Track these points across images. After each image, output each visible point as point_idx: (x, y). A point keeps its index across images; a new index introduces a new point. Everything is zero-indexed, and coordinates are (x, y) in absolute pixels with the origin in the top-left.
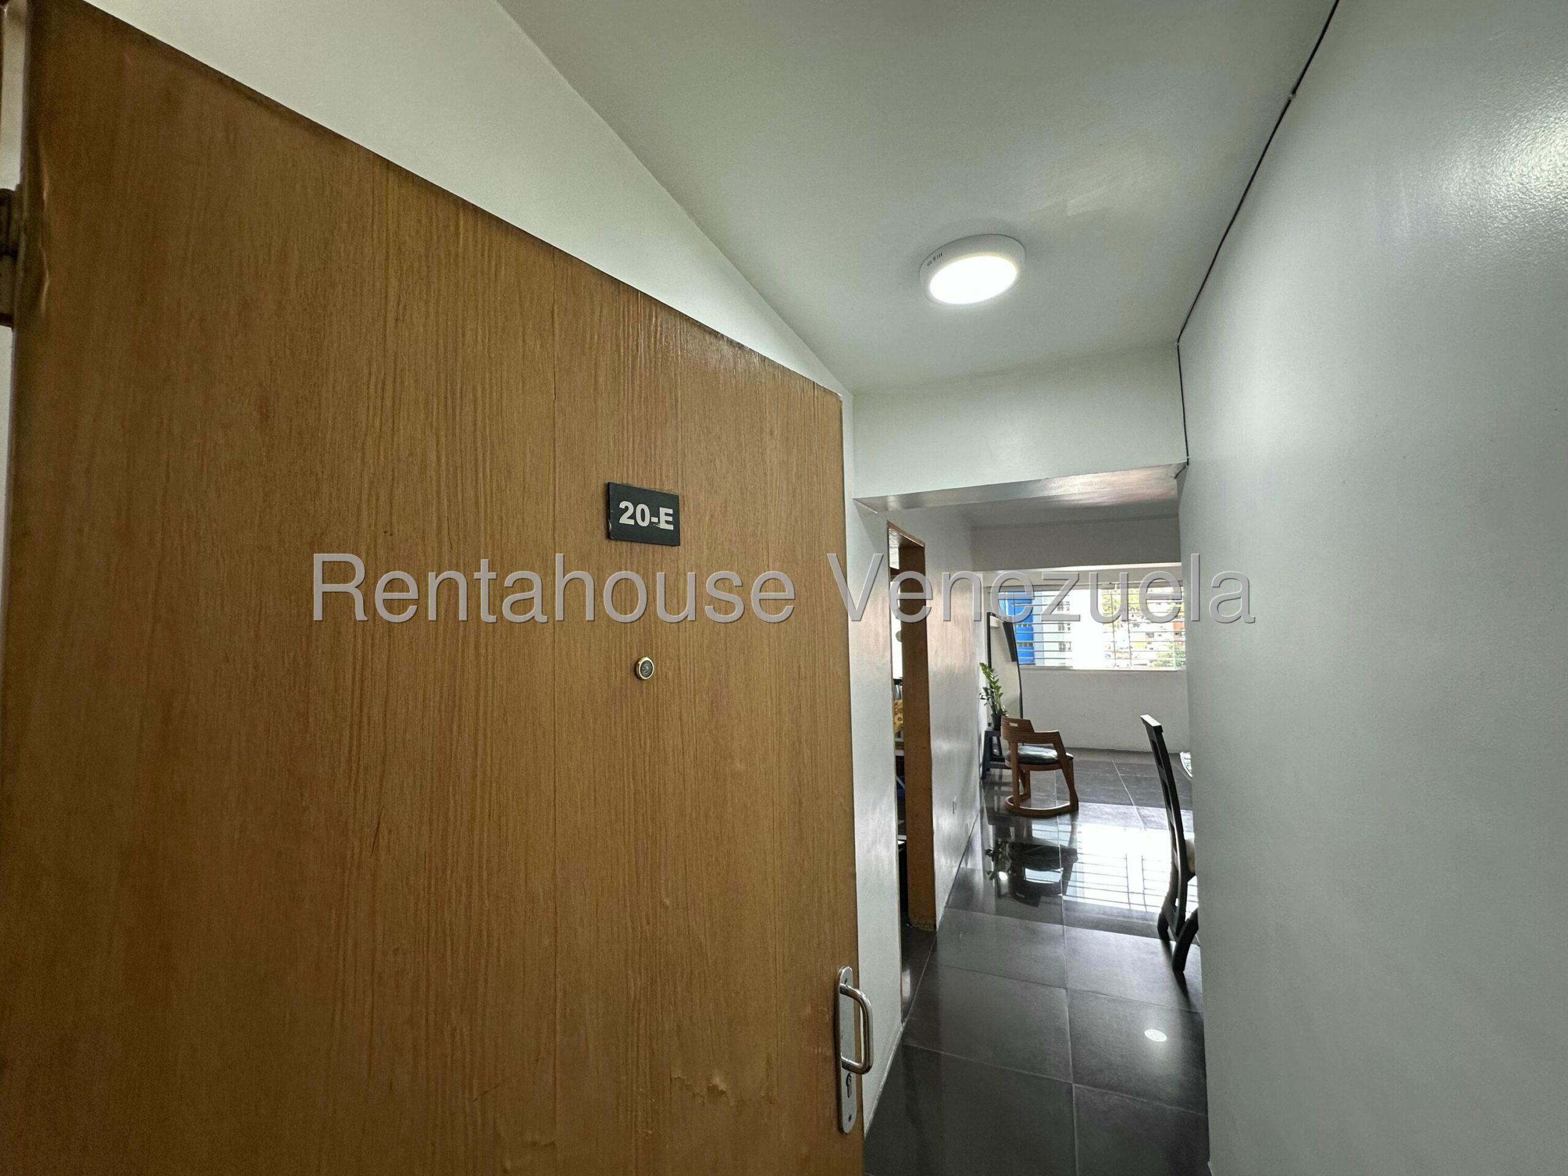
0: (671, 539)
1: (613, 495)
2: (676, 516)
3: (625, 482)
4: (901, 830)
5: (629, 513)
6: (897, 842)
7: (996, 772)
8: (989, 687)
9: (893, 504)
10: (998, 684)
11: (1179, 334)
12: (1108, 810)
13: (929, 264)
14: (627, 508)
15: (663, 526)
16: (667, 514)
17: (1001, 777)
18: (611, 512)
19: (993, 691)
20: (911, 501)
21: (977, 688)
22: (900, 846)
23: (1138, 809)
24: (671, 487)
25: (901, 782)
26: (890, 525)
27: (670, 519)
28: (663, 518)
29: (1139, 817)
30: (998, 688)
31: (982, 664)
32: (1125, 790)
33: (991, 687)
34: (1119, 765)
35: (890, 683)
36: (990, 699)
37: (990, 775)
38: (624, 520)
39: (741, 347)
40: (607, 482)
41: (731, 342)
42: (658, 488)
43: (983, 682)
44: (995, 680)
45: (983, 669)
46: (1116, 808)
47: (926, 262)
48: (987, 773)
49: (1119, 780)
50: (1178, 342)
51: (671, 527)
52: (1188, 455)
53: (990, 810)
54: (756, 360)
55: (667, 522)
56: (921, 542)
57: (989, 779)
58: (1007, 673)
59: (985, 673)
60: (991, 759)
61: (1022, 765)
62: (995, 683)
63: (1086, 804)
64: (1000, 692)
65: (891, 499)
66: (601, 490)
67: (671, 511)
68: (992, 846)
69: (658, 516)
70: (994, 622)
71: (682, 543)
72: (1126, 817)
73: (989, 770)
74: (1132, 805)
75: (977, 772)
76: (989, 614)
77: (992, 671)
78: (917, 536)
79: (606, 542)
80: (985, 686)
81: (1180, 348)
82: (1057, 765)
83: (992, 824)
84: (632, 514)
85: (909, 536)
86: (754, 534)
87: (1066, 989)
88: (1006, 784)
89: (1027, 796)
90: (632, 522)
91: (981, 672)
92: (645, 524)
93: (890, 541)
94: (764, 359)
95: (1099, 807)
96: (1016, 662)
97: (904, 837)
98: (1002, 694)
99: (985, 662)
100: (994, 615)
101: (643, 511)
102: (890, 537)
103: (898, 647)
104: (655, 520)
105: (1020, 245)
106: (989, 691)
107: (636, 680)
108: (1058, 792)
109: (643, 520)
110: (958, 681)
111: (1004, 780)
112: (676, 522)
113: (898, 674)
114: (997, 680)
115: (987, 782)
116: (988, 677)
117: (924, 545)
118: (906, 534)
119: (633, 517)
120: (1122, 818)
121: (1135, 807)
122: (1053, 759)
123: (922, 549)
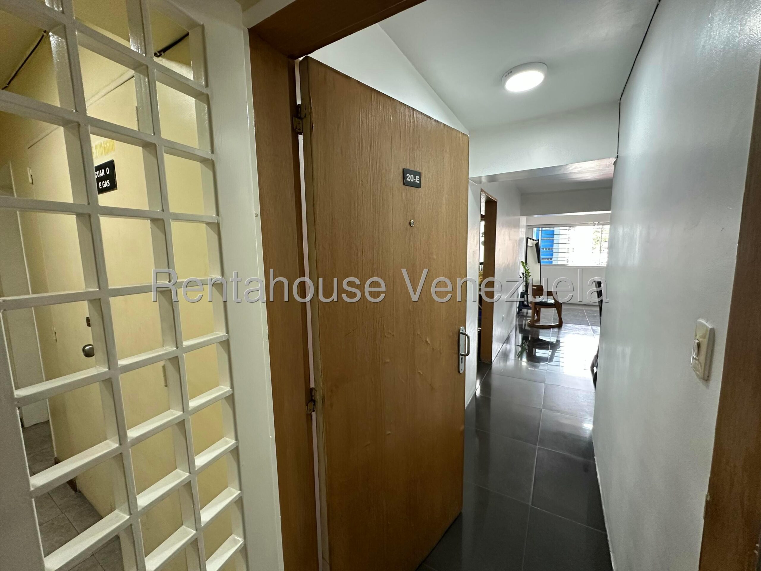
0: (418, 186)
1: (405, 172)
2: (420, 178)
3: (407, 168)
4: (480, 325)
5: (409, 177)
6: (477, 330)
7: (525, 311)
8: (524, 272)
9: (484, 180)
10: (529, 271)
11: (620, 96)
12: (576, 327)
13: (506, 76)
14: (408, 176)
15: (417, 182)
16: (418, 178)
17: (527, 313)
18: (404, 177)
19: (526, 274)
20: (492, 179)
21: (518, 273)
22: (479, 331)
23: (592, 327)
24: (419, 170)
25: (480, 306)
26: (482, 190)
27: (418, 179)
28: (417, 179)
29: (591, 330)
30: (529, 273)
31: (522, 262)
32: (587, 320)
33: (526, 272)
34: (586, 310)
35: (478, 263)
36: (525, 278)
37: (521, 312)
38: (408, 179)
39: (438, 121)
40: (403, 168)
41: (435, 120)
42: (415, 170)
43: (522, 270)
44: (528, 269)
45: (522, 264)
46: (581, 326)
47: (505, 76)
48: (520, 311)
49: (585, 316)
50: (620, 100)
51: (419, 182)
52: (618, 154)
53: (521, 326)
54: (442, 126)
55: (418, 180)
56: (496, 199)
57: (521, 314)
58: (534, 268)
59: (523, 265)
60: (522, 305)
61: (537, 306)
62: (527, 270)
63: (566, 324)
64: (530, 275)
65: (483, 178)
66: (402, 171)
67: (419, 177)
68: (520, 343)
69: (415, 178)
70: (530, 243)
71: (421, 187)
72: (585, 330)
73: (521, 310)
74: (589, 325)
75: (515, 310)
76: (527, 238)
77: (526, 265)
78: (494, 196)
79: (403, 186)
80: (523, 272)
81: (621, 103)
82: (554, 306)
83: (521, 333)
84: (410, 178)
85: (490, 196)
86: (440, 185)
87: (545, 384)
88: (529, 317)
89: (538, 320)
90: (409, 180)
91: (521, 265)
92: (412, 181)
93: (481, 199)
94: (444, 125)
95: (572, 326)
96: (539, 264)
97: (480, 329)
98: (531, 275)
99: (524, 261)
100: (530, 239)
101: (412, 177)
102: (482, 196)
103: (482, 248)
104: (415, 180)
105: (545, 65)
106: (524, 274)
107: (410, 226)
108: (553, 320)
109: (412, 179)
110: (509, 269)
111: (528, 315)
112: (420, 181)
113: (482, 260)
114: (529, 269)
115: (520, 314)
116: (524, 267)
117: (497, 201)
118: (488, 194)
119: (410, 179)
120: (583, 330)
121: (590, 326)
122: (552, 303)
123: (496, 202)
